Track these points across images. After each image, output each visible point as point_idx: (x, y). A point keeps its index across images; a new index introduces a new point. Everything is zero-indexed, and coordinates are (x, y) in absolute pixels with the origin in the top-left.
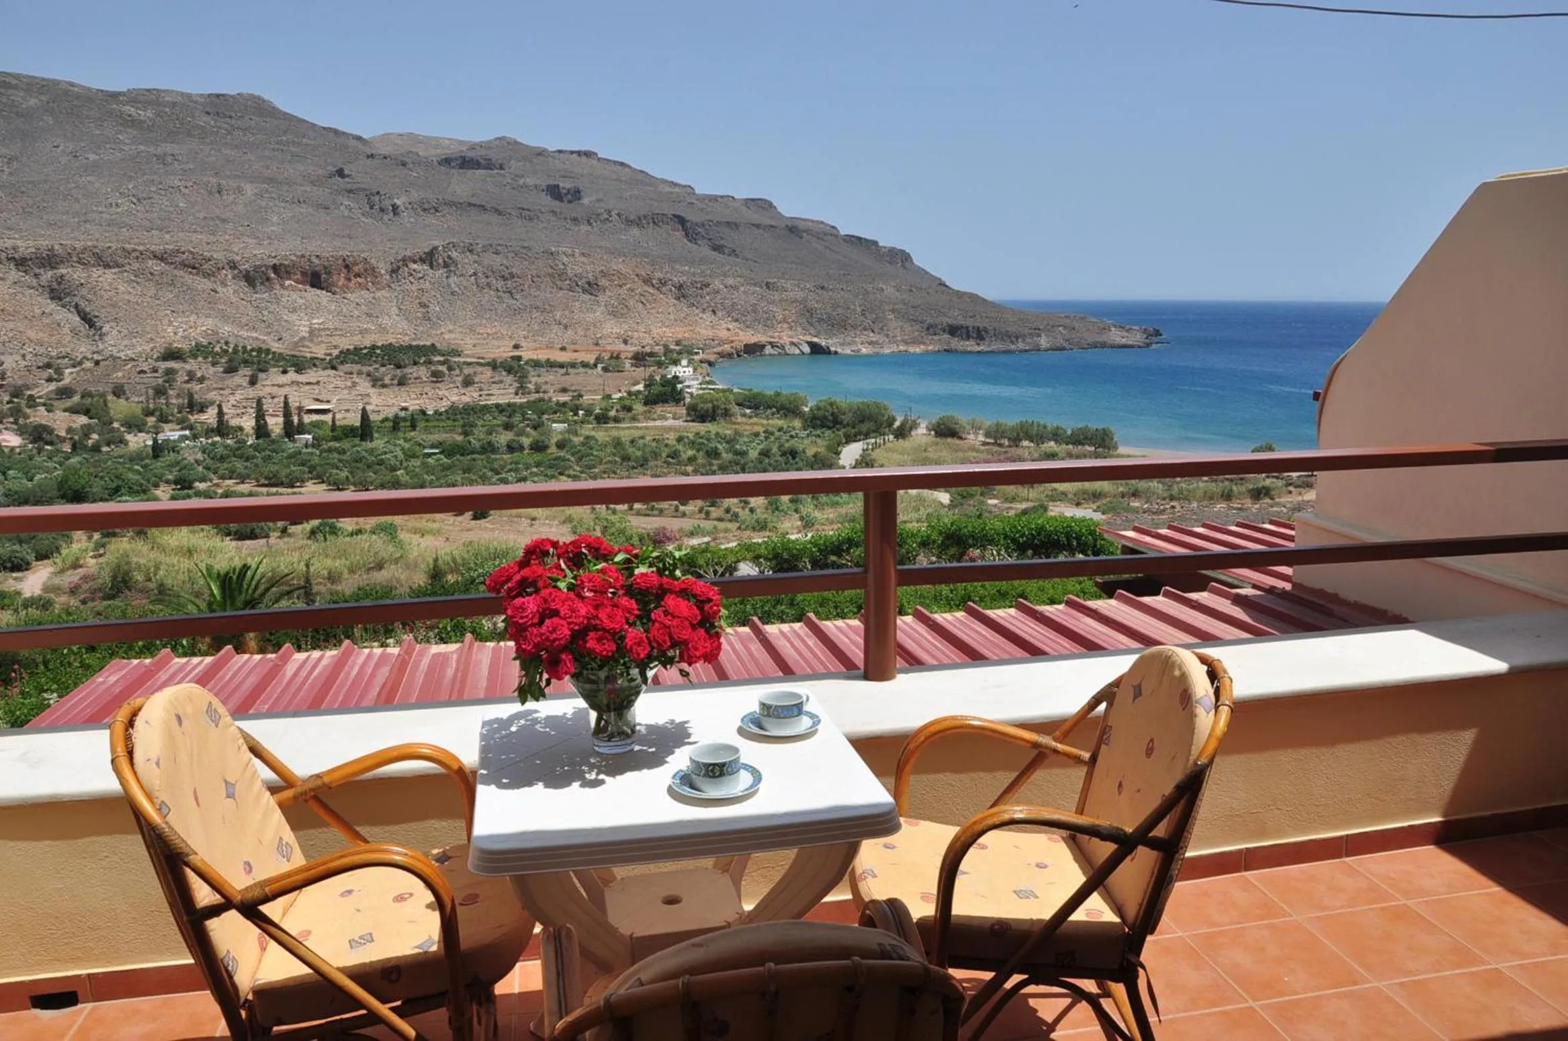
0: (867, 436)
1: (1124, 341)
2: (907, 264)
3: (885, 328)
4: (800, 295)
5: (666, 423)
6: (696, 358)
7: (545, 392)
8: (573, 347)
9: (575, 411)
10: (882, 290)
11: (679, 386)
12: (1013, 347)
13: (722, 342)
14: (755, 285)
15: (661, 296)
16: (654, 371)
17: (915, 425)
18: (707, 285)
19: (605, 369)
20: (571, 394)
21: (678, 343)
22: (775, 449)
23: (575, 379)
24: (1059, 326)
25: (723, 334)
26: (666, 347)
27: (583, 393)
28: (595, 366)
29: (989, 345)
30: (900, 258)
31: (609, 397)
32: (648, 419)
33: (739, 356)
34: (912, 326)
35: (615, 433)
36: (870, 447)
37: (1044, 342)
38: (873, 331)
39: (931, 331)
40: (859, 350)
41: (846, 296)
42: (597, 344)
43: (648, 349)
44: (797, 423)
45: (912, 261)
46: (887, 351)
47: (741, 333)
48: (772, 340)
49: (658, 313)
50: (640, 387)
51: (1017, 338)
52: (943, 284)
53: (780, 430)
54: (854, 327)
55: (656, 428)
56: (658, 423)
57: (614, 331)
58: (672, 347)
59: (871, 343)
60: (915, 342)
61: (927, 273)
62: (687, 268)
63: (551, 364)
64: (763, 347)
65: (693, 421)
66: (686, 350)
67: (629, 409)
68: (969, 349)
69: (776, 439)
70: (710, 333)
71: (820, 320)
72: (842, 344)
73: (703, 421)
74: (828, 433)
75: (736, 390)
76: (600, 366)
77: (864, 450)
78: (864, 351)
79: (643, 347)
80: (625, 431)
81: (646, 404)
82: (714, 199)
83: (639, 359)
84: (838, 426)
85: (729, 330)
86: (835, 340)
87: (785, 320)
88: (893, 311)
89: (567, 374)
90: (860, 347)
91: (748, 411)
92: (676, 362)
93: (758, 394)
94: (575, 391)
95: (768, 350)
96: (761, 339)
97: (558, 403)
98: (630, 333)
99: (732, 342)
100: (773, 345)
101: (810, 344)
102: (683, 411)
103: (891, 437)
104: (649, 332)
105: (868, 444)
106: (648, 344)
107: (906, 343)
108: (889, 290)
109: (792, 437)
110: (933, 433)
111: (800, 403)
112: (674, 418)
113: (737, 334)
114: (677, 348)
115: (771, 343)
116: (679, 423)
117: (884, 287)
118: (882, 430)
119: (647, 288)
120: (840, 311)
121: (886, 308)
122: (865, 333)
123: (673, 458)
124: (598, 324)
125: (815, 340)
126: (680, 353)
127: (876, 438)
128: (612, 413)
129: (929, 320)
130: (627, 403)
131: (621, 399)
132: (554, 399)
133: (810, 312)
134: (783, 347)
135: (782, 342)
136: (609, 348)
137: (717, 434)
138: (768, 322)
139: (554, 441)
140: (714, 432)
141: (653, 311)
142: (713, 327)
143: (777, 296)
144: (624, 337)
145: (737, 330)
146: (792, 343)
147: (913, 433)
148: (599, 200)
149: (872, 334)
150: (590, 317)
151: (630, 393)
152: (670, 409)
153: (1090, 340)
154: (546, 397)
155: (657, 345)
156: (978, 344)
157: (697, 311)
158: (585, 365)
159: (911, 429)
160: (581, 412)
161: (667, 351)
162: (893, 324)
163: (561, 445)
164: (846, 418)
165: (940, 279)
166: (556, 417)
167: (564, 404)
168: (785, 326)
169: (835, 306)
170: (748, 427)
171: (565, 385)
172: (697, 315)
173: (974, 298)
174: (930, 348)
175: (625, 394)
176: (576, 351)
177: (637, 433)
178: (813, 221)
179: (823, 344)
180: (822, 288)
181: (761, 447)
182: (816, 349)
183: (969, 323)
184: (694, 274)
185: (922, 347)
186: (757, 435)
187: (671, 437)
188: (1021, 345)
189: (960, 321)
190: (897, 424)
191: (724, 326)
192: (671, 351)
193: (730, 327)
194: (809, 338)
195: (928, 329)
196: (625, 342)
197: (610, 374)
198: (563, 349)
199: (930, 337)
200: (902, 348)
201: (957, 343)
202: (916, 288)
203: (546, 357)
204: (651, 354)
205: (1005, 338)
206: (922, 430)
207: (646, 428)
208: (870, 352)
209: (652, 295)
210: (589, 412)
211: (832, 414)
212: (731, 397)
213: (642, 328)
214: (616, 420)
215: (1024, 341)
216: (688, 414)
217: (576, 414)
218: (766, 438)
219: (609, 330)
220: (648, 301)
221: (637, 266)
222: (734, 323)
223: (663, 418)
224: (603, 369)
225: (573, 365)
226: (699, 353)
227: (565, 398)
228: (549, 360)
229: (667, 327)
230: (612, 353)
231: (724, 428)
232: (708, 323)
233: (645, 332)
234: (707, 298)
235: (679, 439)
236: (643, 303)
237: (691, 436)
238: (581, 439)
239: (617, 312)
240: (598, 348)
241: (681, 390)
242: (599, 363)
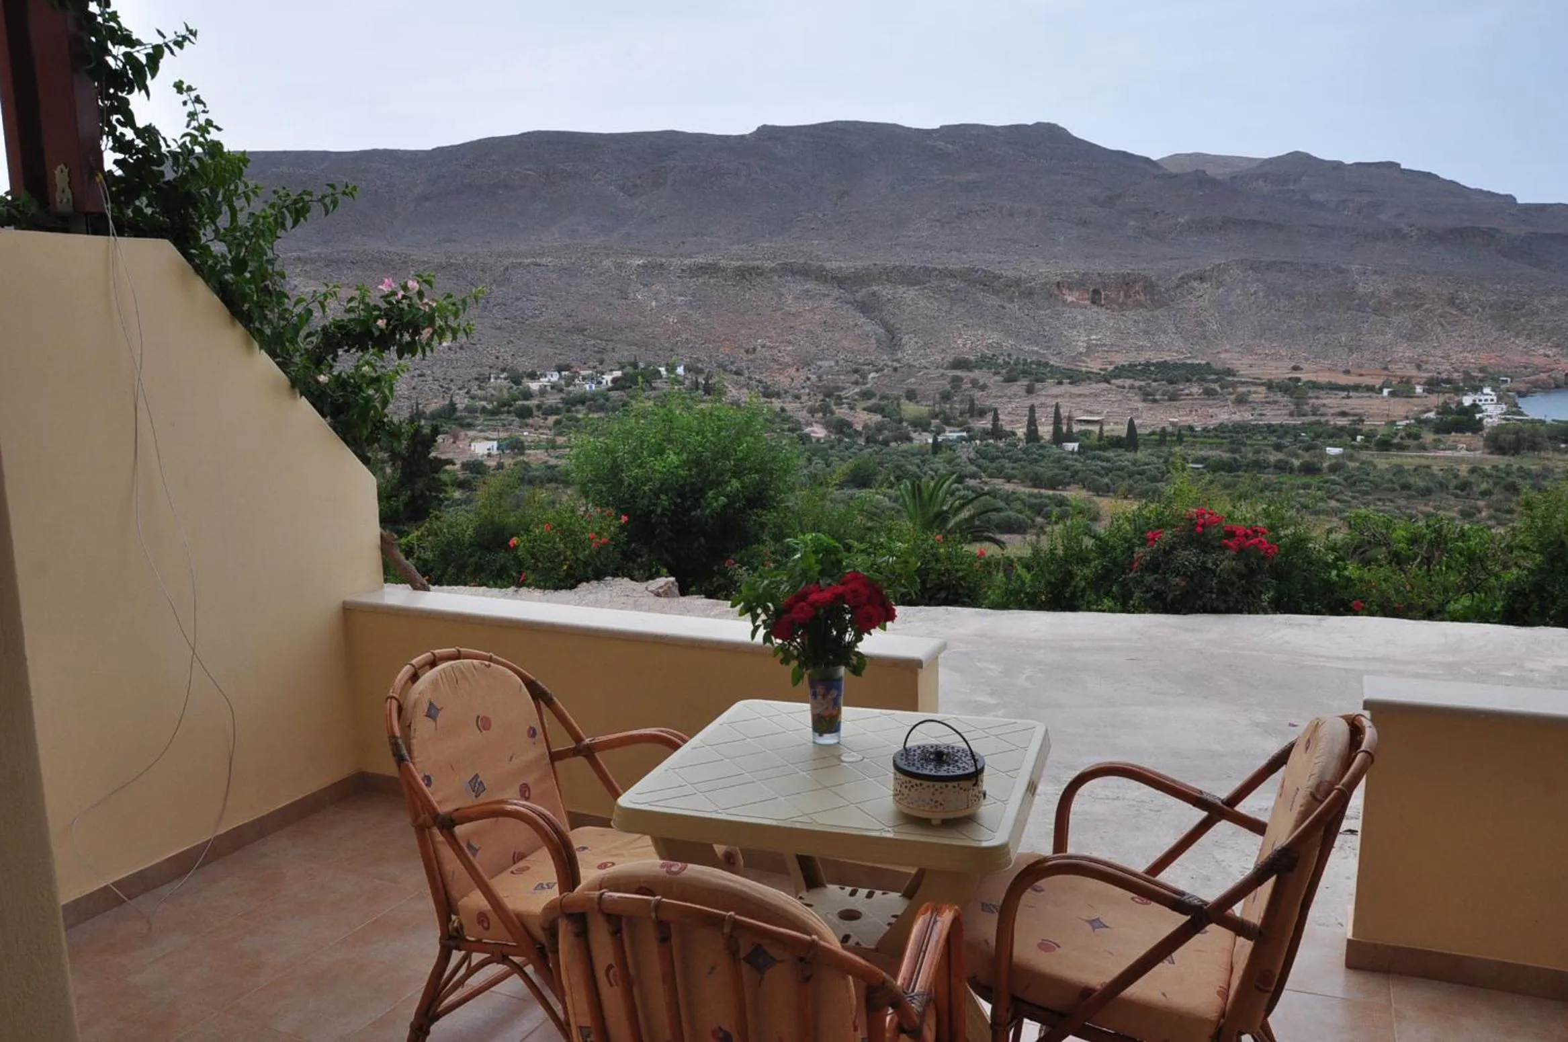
5: (1456, 454)
6: (1503, 386)
7: (1322, 415)
8: (1358, 370)
9: (1353, 434)
11: (1478, 416)
13: (1538, 370)
15: (1466, 318)
16: (1450, 398)
18: (1524, 306)
19: (1392, 394)
20: (1351, 418)
21: (1481, 370)
23: (1356, 403)
25: (1539, 361)
26: (1466, 373)
27: (1364, 418)
28: (1381, 390)
31: (1393, 423)
32: (1436, 448)
33: (1557, 386)
35: (1397, 461)
42: (1386, 369)
43: (1444, 376)
49: (1460, 336)
50: (1432, 415)
55: (1447, 458)
56: (1449, 453)
57: (1407, 354)
58: (1474, 374)
62: (1499, 286)
63: (1333, 387)
65: (1492, 453)
66: (1491, 378)
67: (1417, 437)
70: (1519, 359)
73: (1504, 454)
75: (1549, 422)
76: (1386, 392)
79: (1439, 373)
80: (1409, 459)
81: (1437, 432)
82: (1542, 208)
83: (1433, 385)
85: (1548, 356)
89: (1348, 397)
91: (1563, 446)
92: (1477, 390)
94: (1355, 415)
97: (1335, 426)
98: (1425, 358)
99: (1552, 370)
102: (1478, 441)
104: (1447, 357)
106: (1445, 370)
112: (1467, 450)
113: (1557, 362)
114: (1480, 375)
116: (1476, 454)
119: (1448, 309)
123: (1462, 490)
124: (1388, 347)
126: (1482, 380)
128: (1396, 441)
130: (1414, 430)
131: (1407, 425)
132: (1332, 423)
136: (1398, 372)
137: (1520, 469)
139: (1325, 465)
140: (1515, 467)
141: (1454, 334)
142: (1526, 353)
144: (1418, 362)
145: (1558, 357)
148: (1400, 215)
150: (1378, 340)
151: (1419, 422)
152: (1464, 439)
154: (1323, 419)
155: (1457, 371)
157: (1507, 335)
158: (1370, 389)
160: (1359, 438)
161: (1468, 377)
163: (1333, 469)
166: (1331, 441)
167: (1342, 428)
170: (1560, 464)
171: (1346, 410)
172: (1509, 339)
175: (1413, 421)
176: (1361, 375)
177: (1424, 462)
184: (1507, 293)
187: (1464, 469)
191: (1542, 352)
192: (1473, 378)
193: (1550, 353)
196: (1419, 367)
197: (1397, 399)
198: (1347, 372)
203: (1327, 380)
204: (1448, 381)
207: (1435, 458)
209: (1456, 316)
210: (1369, 436)
212: (1541, 430)
213: (1439, 353)
214: (1401, 447)
216: (1486, 446)
217: (1355, 440)
219: (1400, 354)
220: (1449, 323)
221: (1439, 285)
222: (1554, 350)
223: (1454, 448)
224: (1390, 393)
225: (1356, 388)
226: (1506, 381)
227: (1342, 422)
228: (1330, 383)
229: (1470, 352)
230: (1402, 377)
231: (1530, 462)
232: (1520, 348)
233: (1442, 357)
234: (1522, 320)
235: (1473, 471)
236: (1442, 325)
237: (1488, 468)
238: (1357, 464)
239: (1414, 336)
240: (1386, 372)
241: (1481, 419)
242: (1387, 387)
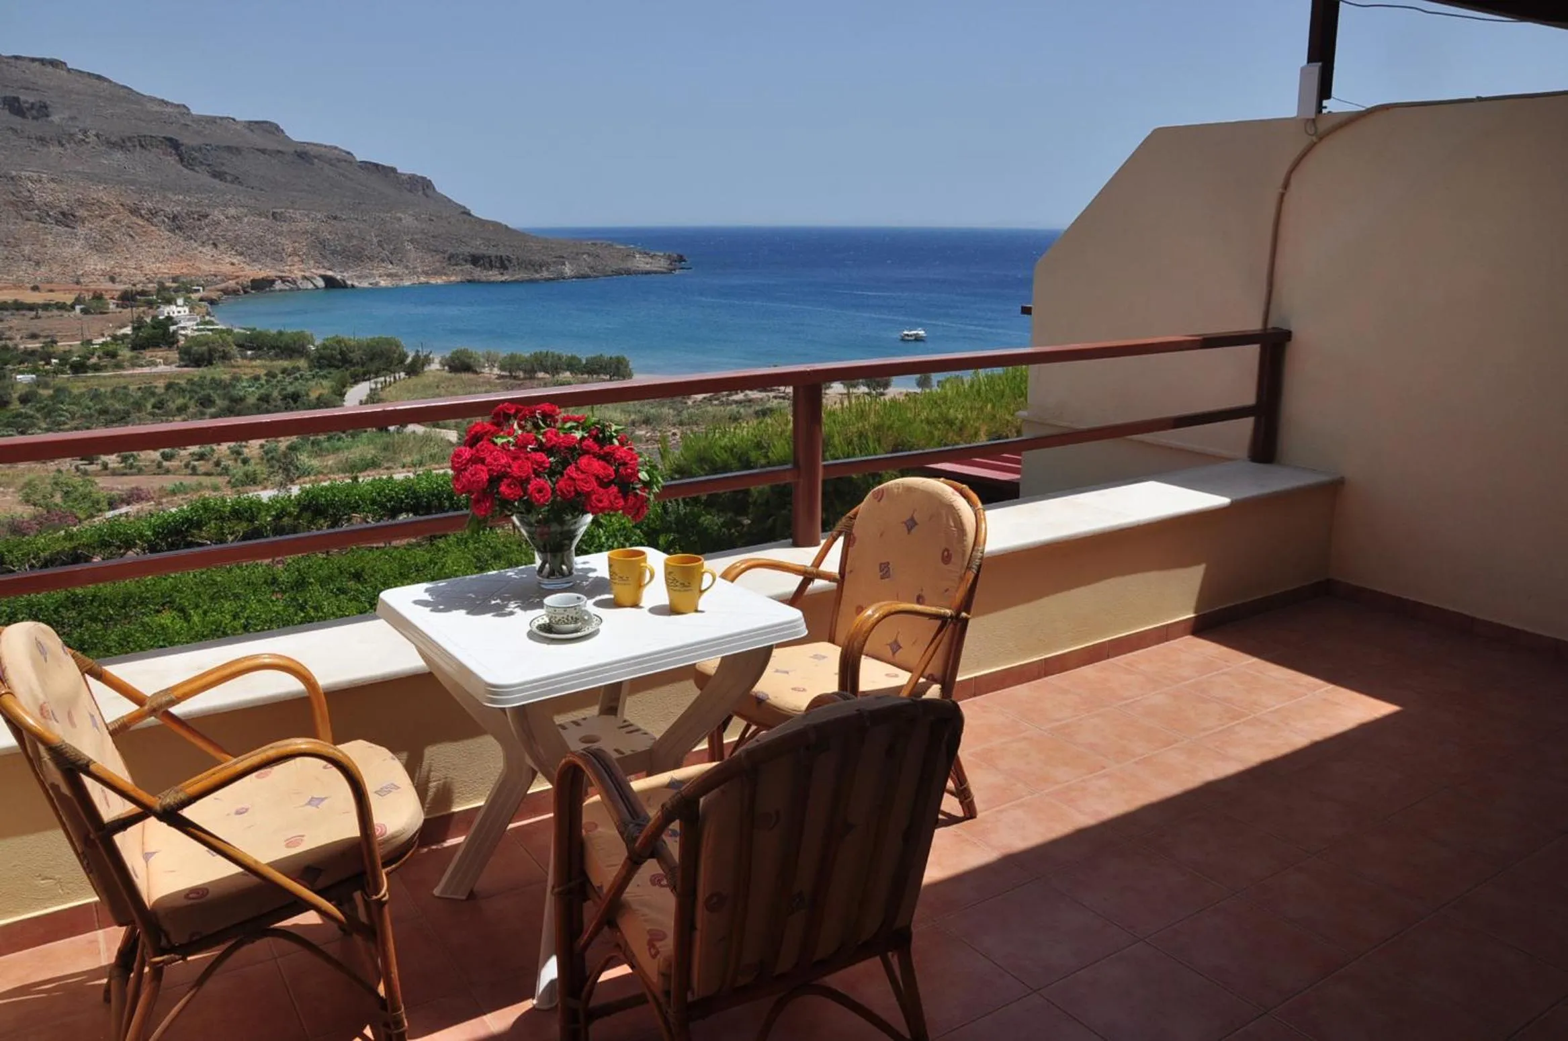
0: (377, 375)
1: (648, 267)
2: (429, 192)
3: (404, 260)
4: (311, 226)
5: (154, 370)
6: (194, 296)
7: (10, 339)
8: (49, 286)
9: (47, 358)
10: (400, 219)
11: (172, 328)
12: (537, 276)
13: (226, 278)
14: (260, 215)
15: (153, 228)
16: (144, 312)
17: (427, 361)
18: (206, 216)
19: (85, 311)
20: (42, 340)
21: (175, 280)
22: (275, 394)
23: (48, 323)
24: (583, 254)
25: (226, 268)
26: (161, 284)
27: (58, 339)
28: (73, 307)
29: (513, 275)
30: (421, 185)
31: (89, 342)
32: (133, 365)
33: (246, 292)
34: (432, 256)
35: (94, 383)
36: (379, 386)
37: (568, 270)
38: (392, 263)
39: (453, 262)
40: (377, 283)
41: (361, 226)
42: (78, 283)
43: (139, 287)
44: (302, 363)
45: (434, 188)
46: (407, 283)
47: (247, 268)
48: (284, 274)
49: (150, 247)
50: (128, 330)
51: (541, 266)
52: (467, 213)
53: (284, 371)
54: (371, 259)
55: (144, 375)
56: (146, 370)
57: (98, 268)
58: (168, 284)
59: (389, 275)
60: (436, 273)
61: (450, 201)
62: (181, 197)
63: (18, 306)
64: (273, 282)
65: (186, 366)
66: (184, 288)
67: (113, 355)
68: (492, 279)
69: (278, 382)
70: (213, 269)
71: (333, 253)
72: (359, 277)
73: (199, 366)
74: (334, 371)
75: (236, 330)
76: (78, 308)
77: (371, 390)
78: (383, 283)
79: (134, 285)
80: (107, 379)
81: (133, 349)
82: (212, 120)
83: (127, 299)
84: (347, 365)
85: (233, 264)
86: (351, 273)
87: (295, 253)
88: (412, 241)
89: (37, 317)
90: (378, 279)
91: (249, 353)
92: (170, 301)
93: (260, 333)
94: (47, 337)
95: (278, 285)
96: (269, 274)
97: (25, 351)
98: (117, 270)
99: (237, 277)
100: (283, 280)
101: (324, 278)
102: (174, 355)
103: (402, 375)
104: (140, 268)
105: (376, 383)
106: (140, 282)
107: (426, 273)
108: (408, 220)
109: (296, 379)
110: (446, 368)
111: (306, 342)
112: (165, 364)
113: (242, 269)
114: (174, 285)
115: (281, 278)
116: (173, 369)
117: (403, 216)
118: (392, 368)
119: (134, 219)
120: (355, 242)
121: (405, 238)
122: (383, 265)
123: (159, 408)
124: (78, 260)
125: (330, 273)
126: (177, 290)
127: (385, 376)
128: (94, 360)
129: (451, 250)
130: (111, 348)
131: (104, 344)
132: (22, 347)
133: (323, 244)
134: (294, 282)
135: (293, 276)
136: (93, 286)
137: (213, 379)
138: (277, 256)
139: (15, 396)
140: (209, 377)
141: (144, 245)
142: (214, 262)
143: (285, 227)
144: (111, 274)
145: (242, 265)
146: (305, 278)
147: (426, 369)
148: (73, 118)
149: (390, 266)
150: (67, 252)
151: (115, 338)
152: (159, 354)
153: (615, 267)
154: (10, 344)
155: (151, 282)
156: (502, 274)
157: (195, 245)
158: (61, 307)
159: (423, 365)
160: (54, 361)
161: (162, 288)
162: (413, 255)
163: (24, 400)
164: (355, 356)
165: (464, 207)
166: (22, 367)
167: (33, 353)
168: (296, 259)
169: (350, 237)
170: (248, 371)
171: (36, 331)
172: (196, 248)
173: (496, 225)
174: (453, 278)
175: (109, 339)
176: (51, 291)
177: (123, 382)
178: (326, 147)
179: (339, 277)
180: (335, 218)
181: (262, 391)
182: (331, 283)
183: (492, 252)
184: (189, 204)
185: (444, 278)
186: (257, 378)
187: (160, 384)
188: (545, 274)
189: (483, 250)
190: (409, 360)
191: (228, 260)
192: (168, 289)
193: (235, 261)
194: (322, 272)
195: (449, 259)
196: (112, 280)
197: (89, 317)
198: (35, 289)
199: (452, 268)
200: (423, 279)
201: (479, 273)
202: (437, 217)
203: (13, 298)
204: (143, 293)
205: (529, 267)
206: (435, 366)
207: (132, 376)
208: (390, 285)
209: (143, 227)
210: (64, 360)
211: (341, 353)
212: (230, 338)
213: (132, 264)
214: (96, 368)
215: (548, 269)
216: (181, 359)
217: (48, 363)
218: (267, 381)
219: (92, 267)
220: (137, 234)
221: (121, 195)
222: (238, 257)
223: (153, 364)
224: (82, 311)
225: (46, 307)
226: (198, 290)
227: (35, 345)
228: (16, 302)
229: (161, 262)
230: (95, 292)
231: (220, 372)
232: (209, 257)
233: (135, 268)
234: (207, 230)
235: (169, 387)
236: (131, 236)
237: (182, 382)
238: (51, 392)
239: (100, 247)
240: (79, 287)
241: (175, 332)
242: (79, 304)
